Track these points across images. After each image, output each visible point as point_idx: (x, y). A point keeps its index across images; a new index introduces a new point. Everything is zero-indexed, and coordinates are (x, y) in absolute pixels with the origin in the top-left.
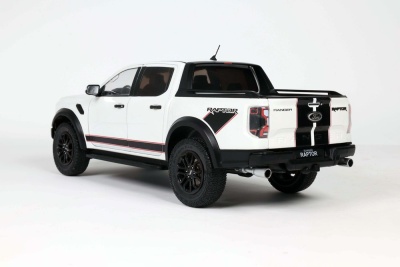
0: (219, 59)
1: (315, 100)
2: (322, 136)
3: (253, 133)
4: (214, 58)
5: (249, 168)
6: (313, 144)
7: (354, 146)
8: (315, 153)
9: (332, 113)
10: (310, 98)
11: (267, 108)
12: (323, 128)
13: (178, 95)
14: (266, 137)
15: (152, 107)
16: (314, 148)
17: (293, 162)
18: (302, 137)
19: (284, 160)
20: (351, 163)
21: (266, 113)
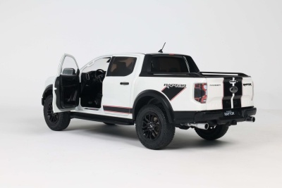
0: (165, 52)
1: (234, 79)
2: (238, 102)
3: (197, 100)
4: (161, 51)
5: (193, 123)
6: (232, 107)
7: (255, 109)
8: (233, 113)
9: (243, 87)
10: (231, 78)
11: (206, 84)
12: (238, 97)
13: (141, 75)
14: (205, 102)
15: (121, 84)
16: (232, 110)
17: (221, 119)
18: (226, 103)
19: (216, 117)
20: (254, 120)
21: (205, 87)
